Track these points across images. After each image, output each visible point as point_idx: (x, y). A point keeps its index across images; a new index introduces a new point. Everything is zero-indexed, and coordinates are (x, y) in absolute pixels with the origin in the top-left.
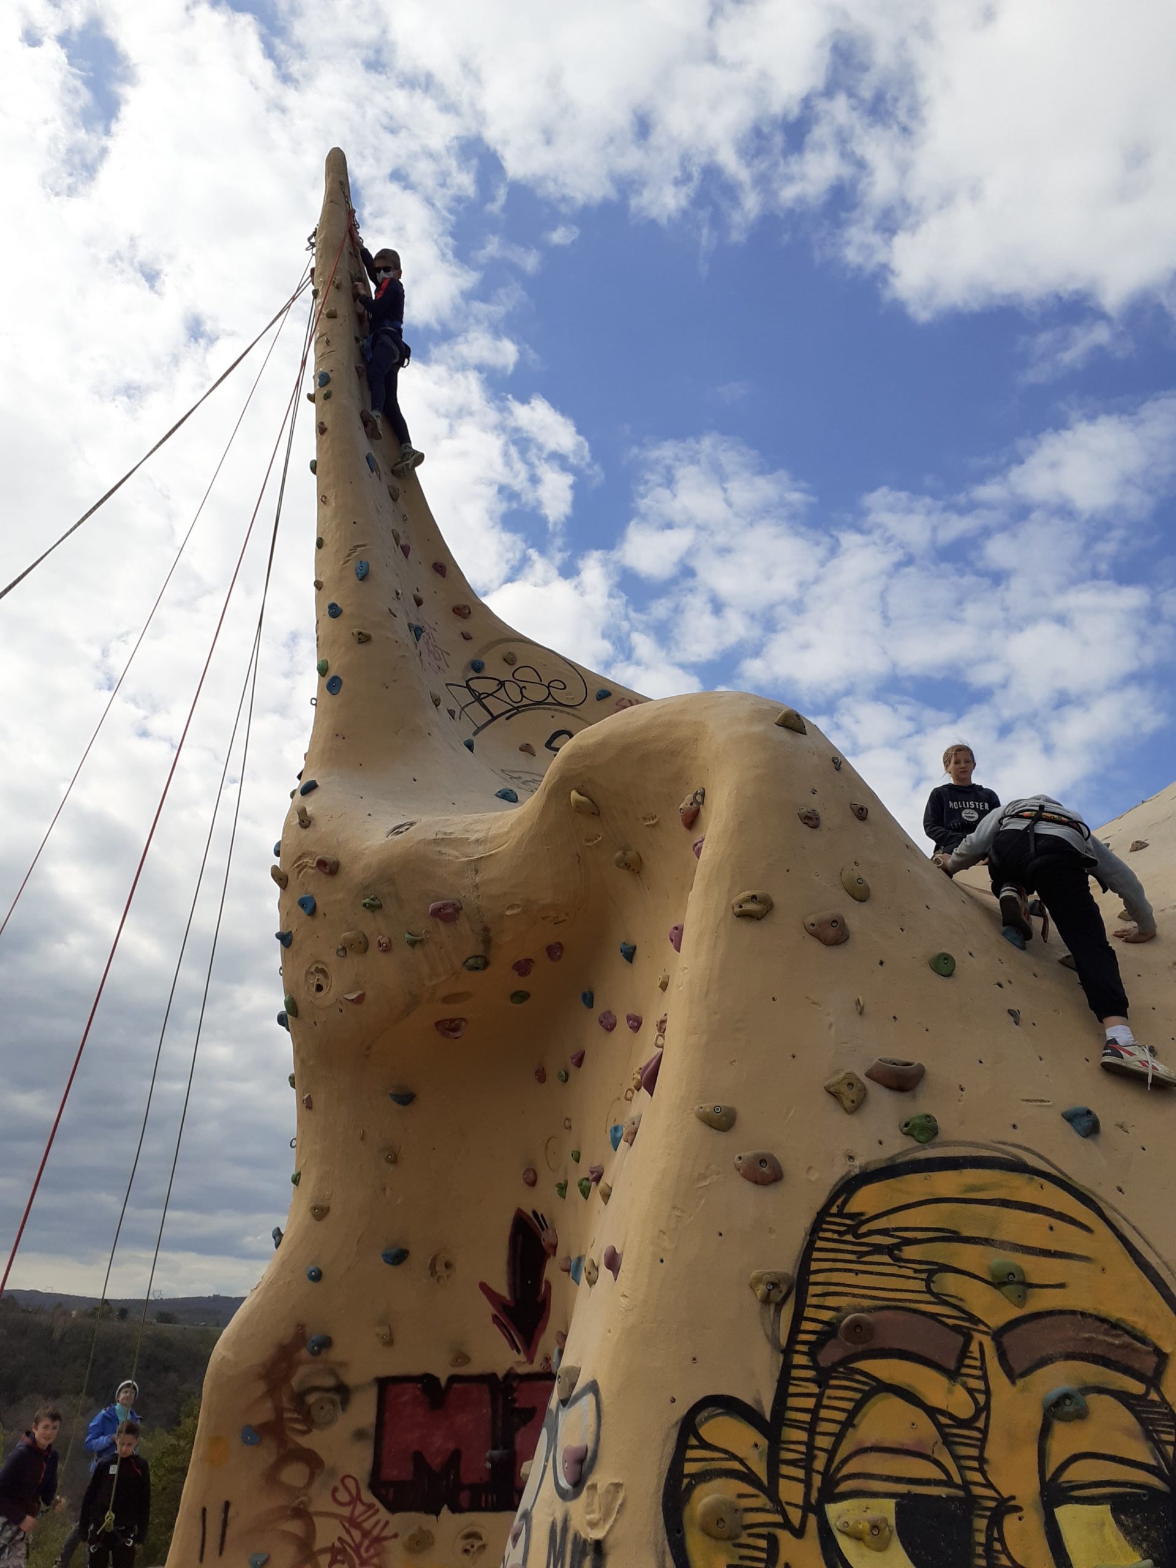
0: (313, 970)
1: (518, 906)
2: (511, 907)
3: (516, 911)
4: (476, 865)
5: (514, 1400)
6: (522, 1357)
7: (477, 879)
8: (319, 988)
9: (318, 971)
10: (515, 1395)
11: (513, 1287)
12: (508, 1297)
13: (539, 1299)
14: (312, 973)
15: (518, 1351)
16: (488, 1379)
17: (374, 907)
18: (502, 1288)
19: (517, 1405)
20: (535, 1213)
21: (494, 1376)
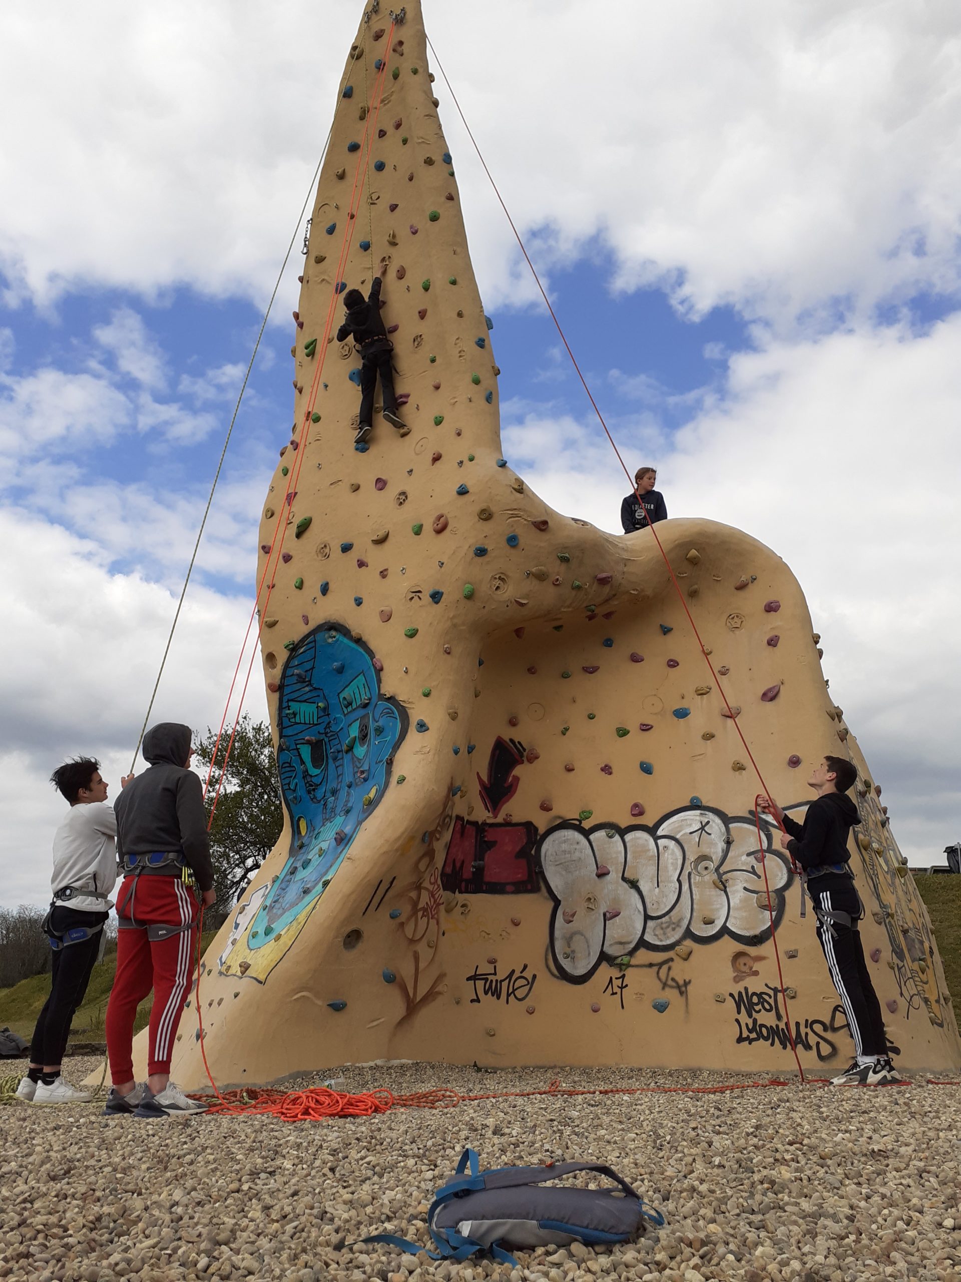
0: (497, 577)
1: (637, 590)
2: (634, 590)
3: (636, 593)
4: (626, 562)
5: (484, 837)
6: (491, 815)
7: (625, 570)
8: (498, 588)
9: (500, 578)
10: (486, 833)
11: (490, 777)
12: (487, 782)
13: (506, 785)
14: (496, 578)
15: (489, 811)
16: (475, 824)
17: (564, 560)
18: (485, 778)
19: (486, 839)
20: (512, 740)
21: (477, 822)
